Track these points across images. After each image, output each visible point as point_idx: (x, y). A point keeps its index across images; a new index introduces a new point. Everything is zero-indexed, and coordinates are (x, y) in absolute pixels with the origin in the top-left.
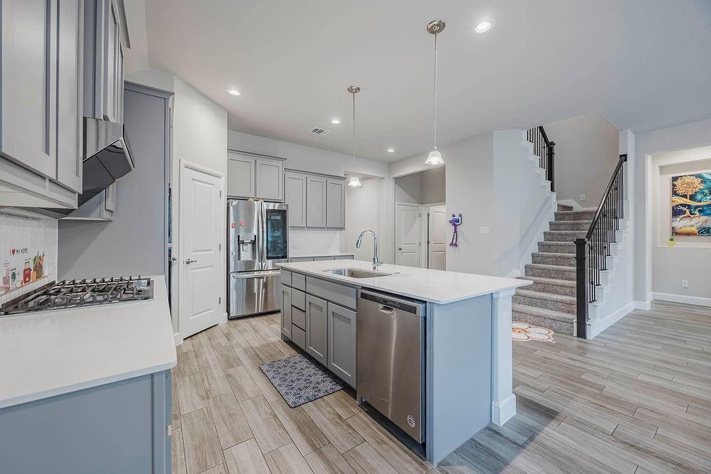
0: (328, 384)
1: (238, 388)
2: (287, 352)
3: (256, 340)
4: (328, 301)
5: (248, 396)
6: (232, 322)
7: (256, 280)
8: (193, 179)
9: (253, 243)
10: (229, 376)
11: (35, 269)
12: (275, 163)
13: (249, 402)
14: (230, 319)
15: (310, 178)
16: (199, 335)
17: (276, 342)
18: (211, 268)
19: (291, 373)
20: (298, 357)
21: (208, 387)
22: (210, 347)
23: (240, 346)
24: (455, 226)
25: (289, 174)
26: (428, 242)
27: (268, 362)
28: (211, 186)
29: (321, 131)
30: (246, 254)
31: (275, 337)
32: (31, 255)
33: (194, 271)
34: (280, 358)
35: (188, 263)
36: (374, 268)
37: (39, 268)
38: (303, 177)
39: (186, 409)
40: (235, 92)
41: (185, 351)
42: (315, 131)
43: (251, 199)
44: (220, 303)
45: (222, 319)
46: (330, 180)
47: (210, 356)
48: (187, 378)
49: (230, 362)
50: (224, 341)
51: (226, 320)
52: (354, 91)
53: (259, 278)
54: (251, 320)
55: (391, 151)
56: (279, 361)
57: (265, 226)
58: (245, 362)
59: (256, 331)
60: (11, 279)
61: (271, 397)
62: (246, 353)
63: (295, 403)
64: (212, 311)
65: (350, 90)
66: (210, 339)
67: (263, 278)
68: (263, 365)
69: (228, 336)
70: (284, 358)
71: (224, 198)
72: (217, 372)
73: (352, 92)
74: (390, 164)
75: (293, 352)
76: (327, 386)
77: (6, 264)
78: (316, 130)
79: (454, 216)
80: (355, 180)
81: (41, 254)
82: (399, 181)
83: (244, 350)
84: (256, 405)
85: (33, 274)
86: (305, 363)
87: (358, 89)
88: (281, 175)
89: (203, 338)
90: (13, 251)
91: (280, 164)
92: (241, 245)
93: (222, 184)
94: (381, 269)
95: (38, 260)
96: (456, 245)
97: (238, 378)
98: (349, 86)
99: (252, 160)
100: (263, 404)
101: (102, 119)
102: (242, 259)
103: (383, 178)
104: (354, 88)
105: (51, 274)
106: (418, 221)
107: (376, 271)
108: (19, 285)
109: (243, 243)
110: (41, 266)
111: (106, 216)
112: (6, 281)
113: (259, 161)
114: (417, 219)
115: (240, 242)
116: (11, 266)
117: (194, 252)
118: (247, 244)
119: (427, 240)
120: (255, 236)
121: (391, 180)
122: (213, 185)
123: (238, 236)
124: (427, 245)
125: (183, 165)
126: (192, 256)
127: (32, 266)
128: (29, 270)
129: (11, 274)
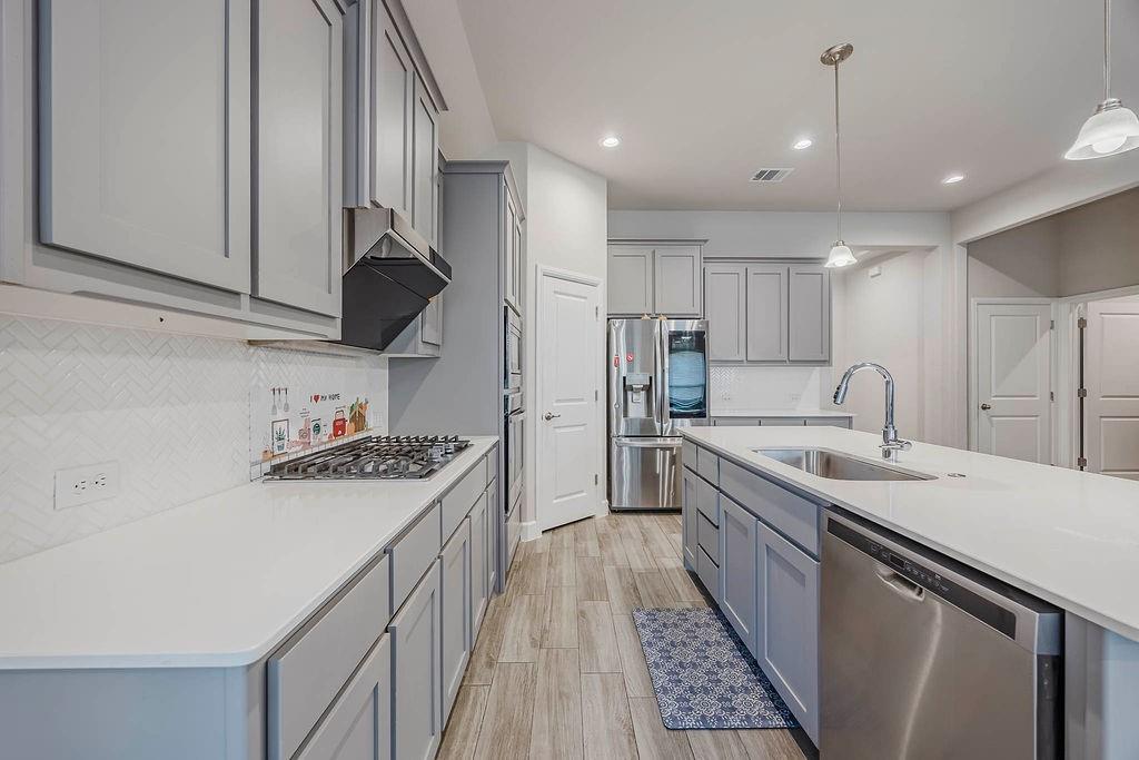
0: (753, 703)
1: (587, 642)
2: (688, 596)
3: (641, 556)
4: (759, 518)
5: (598, 668)
6: (614, 516)
7: (659, 453)
8: (555, 292)
9: (648, 389)
10: (582, 614)
11: (352, 419)
12: (687, 250)
13: (596, 677)
14: (614, 511)
15: (753, 268)
16: (565, 528)
17: (672, 570)
18: (582, 428)
19: (684, 644)
20: (705, 614)
21: (548, 624)
22: (572, 551)
23: (615, 564)
25: (711, 268)
26: (1082, 393)
27: (649, 606)
28: (583, 300)
29: (773, 173)
30: (637, 409)
31: (672, 561)
32: (347, 401)
33: (557, 430)
34: (671, 604)
35: (548, 418)
36: (887, 454)
37: (359, 419)
38: (740, 268)
39: (506, 656)
40: (610, 142)
41: (539, 551)
42: (759, 176)
43: (646, 317)
44: (596, 483)
45: (600, 509)
46: (794, 268)
47: (567, 569)
48: (527, 598)
49: (592, 589)
50: (592, 546)
51: (607, 512)
52: (836, 57)
53: (664, 449)
54: (644, 518)
55: (953, 179)
56: (669, 610)
57: (666, 360)
58: (613, 595)
59: (646, 541)
60: (312, 432)
61: (637, 687)
62: (620, 578)
63: (675, 719)
64: (584, 494)
66: (576, 540)
67: (671, 449)
68: (638, 610)
69: (603, 541)
70: (679, 607)
71: (603, 318)
72: (568, 602)
73: (830, 62)
74: (953, 214)
75: (700, 599)
76: (751, 706)
77: (305, 413)
78: (762, 173)
80: (843, 252)
81: (362, 401)
82: (973, 248)
83: (619, 571)
84: (606, 691)
85: (349, 426)
86: (715, 633)
87: (847, 50)
88: (697, 268)
89: (567, 534)
90: (316, 398)
91: (695, 251)
92: (629, 393)
93: (599, 297)
94: (904, 459)
95: (357, 409)
97: (594, 624)
98: (822, 52)
99: (647, 251)
100: (618, 694)
101: (368, 205)
102: (631, 414)
103: (931, 249)
104: (838, 49)
105: (378, 426)
106: (1044, 341)
107: (891, 463)
108: (325, 439)
109: (632, 389)
110: (362, 417)
111: (423, 351)
112: (304, 434)
113: (661, 251)
114: (1041, 336)
115: (627, 388)
116: (313, 416)
117: (558, 401)
118: (638, 391)
119: (1077, 386)
120: (651, 378)
121: (956, 247)
122: (585, 298)
123: (624, 378)
124: (1076, 400)
125: (539, 274)
126: (553, 408)
127: (347, 415)
128: (344, 419)
129: (312, 427)
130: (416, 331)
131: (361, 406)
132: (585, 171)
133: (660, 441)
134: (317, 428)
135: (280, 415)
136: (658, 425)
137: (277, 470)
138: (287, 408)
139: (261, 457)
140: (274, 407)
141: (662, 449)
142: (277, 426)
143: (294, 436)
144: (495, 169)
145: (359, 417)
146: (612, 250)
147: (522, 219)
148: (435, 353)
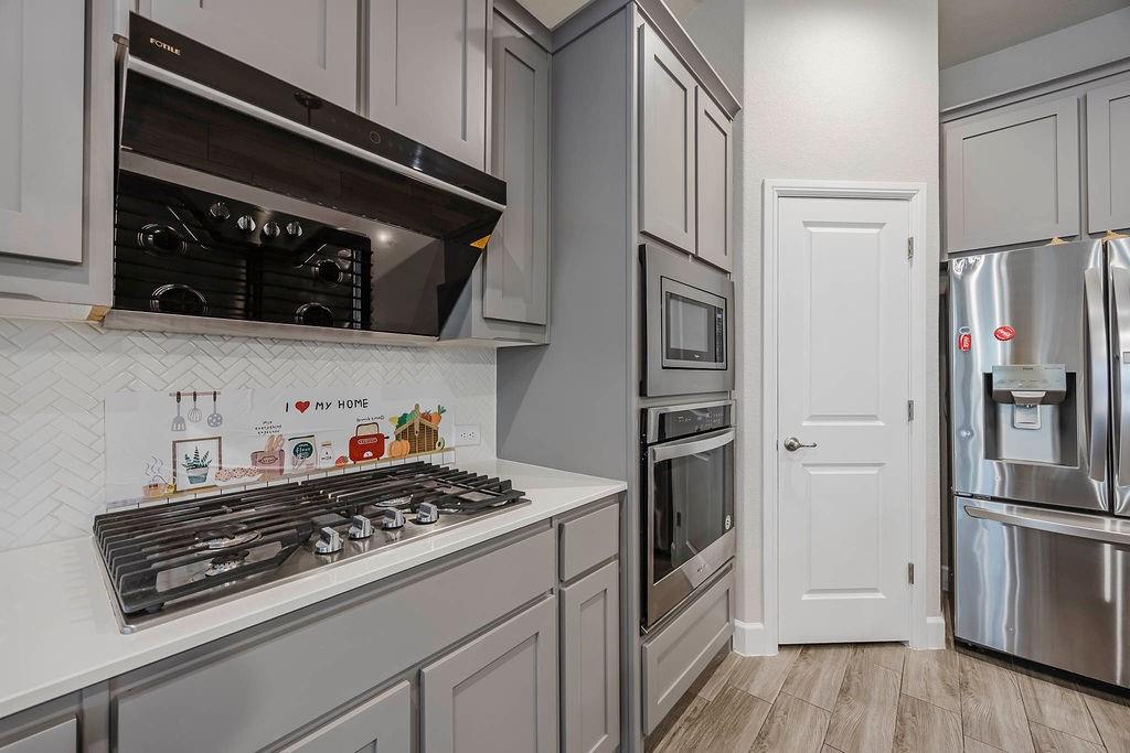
6: (958, 658)
8: (807, 224)
9: (1064, 403)
11: (406, 435)
16: (831, 652)
18: (874, 471)
22: (823, 720)
30: (1030, 444)
33: (814, 472)
35: (790, 447)
44: (911, 580)
51: (938, 641)
60: (288, 455)
64: (880, 596)
77: (268, 429)
81: (427, 409)
85: (394, 445)
90: (302, 406)
92: (1005, 411)
95: (416, 420)
99: (1064, 105)
102: (1012, 453)
105: (468, 444)
108: (328, 465)
109: (1010, 400)
112: (265, 458)
115: (994, 400)
116: (287, 432)
117: (812, 419)
118: (1029, 404)
120: (1071, 378)
122: (881, 225)
123: (988, 378)
125: (770, 195)
126: (804, 430)
127: (389, 430)
128: (381, 438)
129: (288, 448)
131: (427, 416)
133: (1107, 526)
134: (304, 449)
136: (1099, 487)
138: (215, 420)
139: (142, 494)
140: (179, 421)
141: (1117, 546)
142: (187, 450)
145: (420, 431)
146: (956, 130)
147: (733, 111)
148: (536, 338)
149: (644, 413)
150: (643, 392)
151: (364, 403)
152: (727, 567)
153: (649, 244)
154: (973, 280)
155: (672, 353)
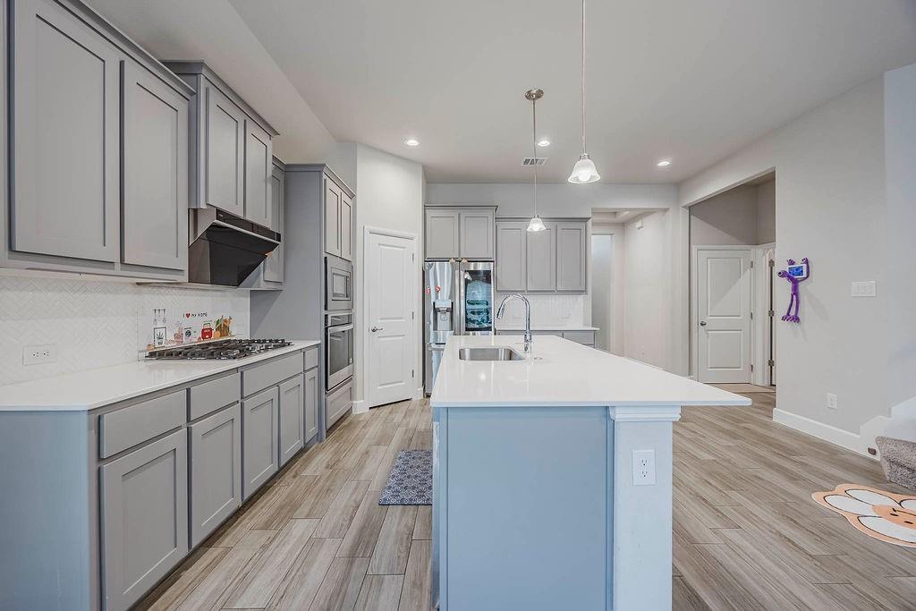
1: (360, 466)
5: (359, 478)
8: (379, 244)
9: (451, 311)
10: (367, 452)
11: (218, 329)
12: (482, 213)
13: (354, 483)
18: (401, 338)
21: (342, 457)
24: (795, 283)
25: (501, 225)
26: (771, 314)
27: (412, 449)
28: (402, 249)
29: (534, 161)
32: (213, 318)
33: (382, 339)
35: (374, 331)
36: (526, 349)
38: (522, 225)
40: (412, 142)
42: (526, 162)
43: (452, 260)
44: (413, 376)
45: (417, 395)
46: (562, 225)
49: (382, 440)
51: (421, 396)
52: (534, 96)
55: (664, 163)
57: (463, 291)
60: (184, 335)
61: (376, 486)
62: (405, 434)
65: (529, 96)
68: (402, 451)
69: (408, 413)
71: (419, 261)
72: (362, 446)
73: (530, 99)
74: (677, 185)
77: (179, 324)
78: (527, 160)
79: (791, 262)
80: (537, 222)
81: (226, 318)
82: (693, 209)
83: (406, 431)
85: (216, 333)
87: (539, 94)
88: (490, 227)
90: (188, 315)
91: (490, 214)
92: (438, 313)
93: (416, 246)
95: (222, 323)
96: (796, 319)
97: (371, 457)
98: (525, 93)
99: (455, 213)
100: (361, 491)
103: (666, 210)
104: (533, 93)
105: (240, 334)
106: (746, 276)
108: (195, 340)
109: (439, 311)
110: (226, 327)
111: (265, 286)
112: (178, 336)
113: (464, 213)
114: (744, 272)
115: (436, 311)
116: (184, 326)
117: (381, 319)
118: (444, 312)
119: (768, 308)
120: (452, 303)
121: (681, 210)
122: (404, 248)
123: (434, 304)
124: (768, 318)
125: (367, 232)
126: (378, 323)
127: (213, 326)
128: (211, 329)
129: (184, 332)
130: (259, 274)
131: (225, 321)
132: (403, 160)
134: (189, 333)
135: (159, 325)
137: (152, 355)
138: (164, 321)
139: (146, 348)
140: (155, 320)
142: (158, 331)
143: (171, 337)
144: (316, 169)
145: (223, 328)
146: (430, 213)
147: (352, 196)
148: (278, 287)
149: (326, 316)
150: (326, 309)
151: (206, 314)
152: (350, 379)
153: (328, 256)
154: (431, 271)
155: (335, 295)
